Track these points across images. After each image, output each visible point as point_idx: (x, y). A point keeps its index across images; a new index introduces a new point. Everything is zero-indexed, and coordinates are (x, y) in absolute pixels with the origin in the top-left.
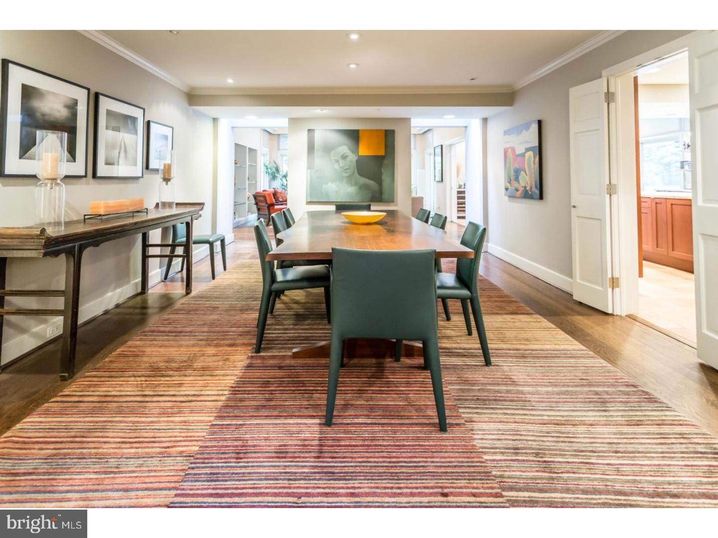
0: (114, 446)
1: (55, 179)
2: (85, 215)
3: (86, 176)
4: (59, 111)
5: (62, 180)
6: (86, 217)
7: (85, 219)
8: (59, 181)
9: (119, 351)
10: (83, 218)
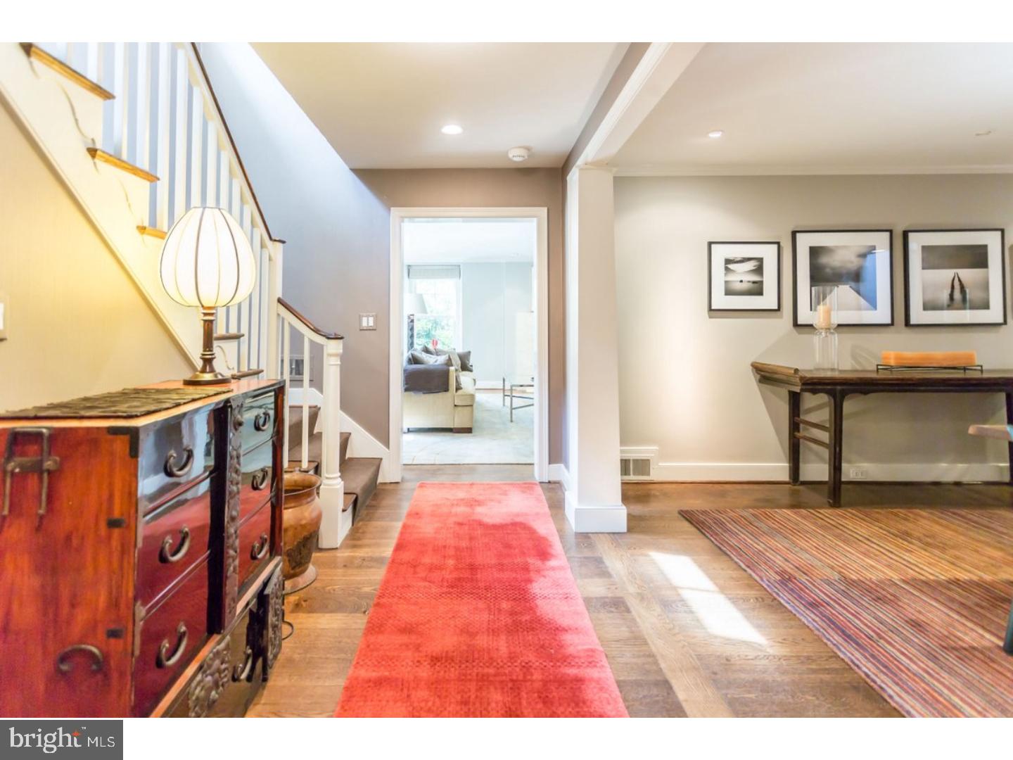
0: (810, 546)
1: (829, 329)
2: (878, 365)
3: (892, 324)
4: (852, 262)
5: (835, 329)
6: (879, 367)
7: (878, 369)
8: (832, 331)
9: (895, 510)
10: (876, 369)
